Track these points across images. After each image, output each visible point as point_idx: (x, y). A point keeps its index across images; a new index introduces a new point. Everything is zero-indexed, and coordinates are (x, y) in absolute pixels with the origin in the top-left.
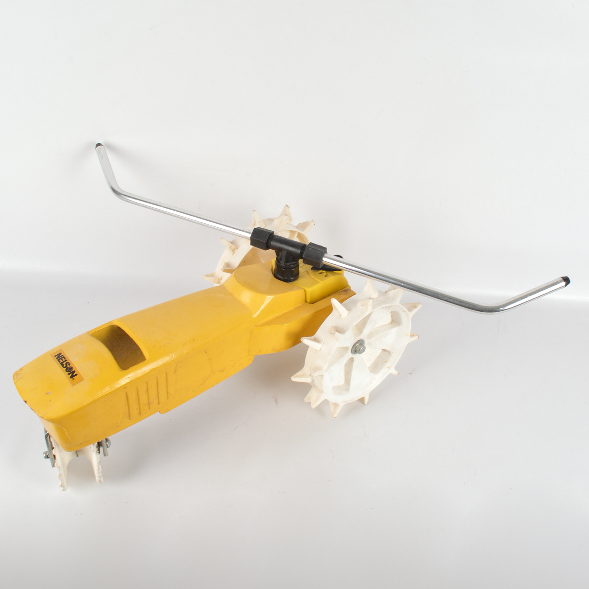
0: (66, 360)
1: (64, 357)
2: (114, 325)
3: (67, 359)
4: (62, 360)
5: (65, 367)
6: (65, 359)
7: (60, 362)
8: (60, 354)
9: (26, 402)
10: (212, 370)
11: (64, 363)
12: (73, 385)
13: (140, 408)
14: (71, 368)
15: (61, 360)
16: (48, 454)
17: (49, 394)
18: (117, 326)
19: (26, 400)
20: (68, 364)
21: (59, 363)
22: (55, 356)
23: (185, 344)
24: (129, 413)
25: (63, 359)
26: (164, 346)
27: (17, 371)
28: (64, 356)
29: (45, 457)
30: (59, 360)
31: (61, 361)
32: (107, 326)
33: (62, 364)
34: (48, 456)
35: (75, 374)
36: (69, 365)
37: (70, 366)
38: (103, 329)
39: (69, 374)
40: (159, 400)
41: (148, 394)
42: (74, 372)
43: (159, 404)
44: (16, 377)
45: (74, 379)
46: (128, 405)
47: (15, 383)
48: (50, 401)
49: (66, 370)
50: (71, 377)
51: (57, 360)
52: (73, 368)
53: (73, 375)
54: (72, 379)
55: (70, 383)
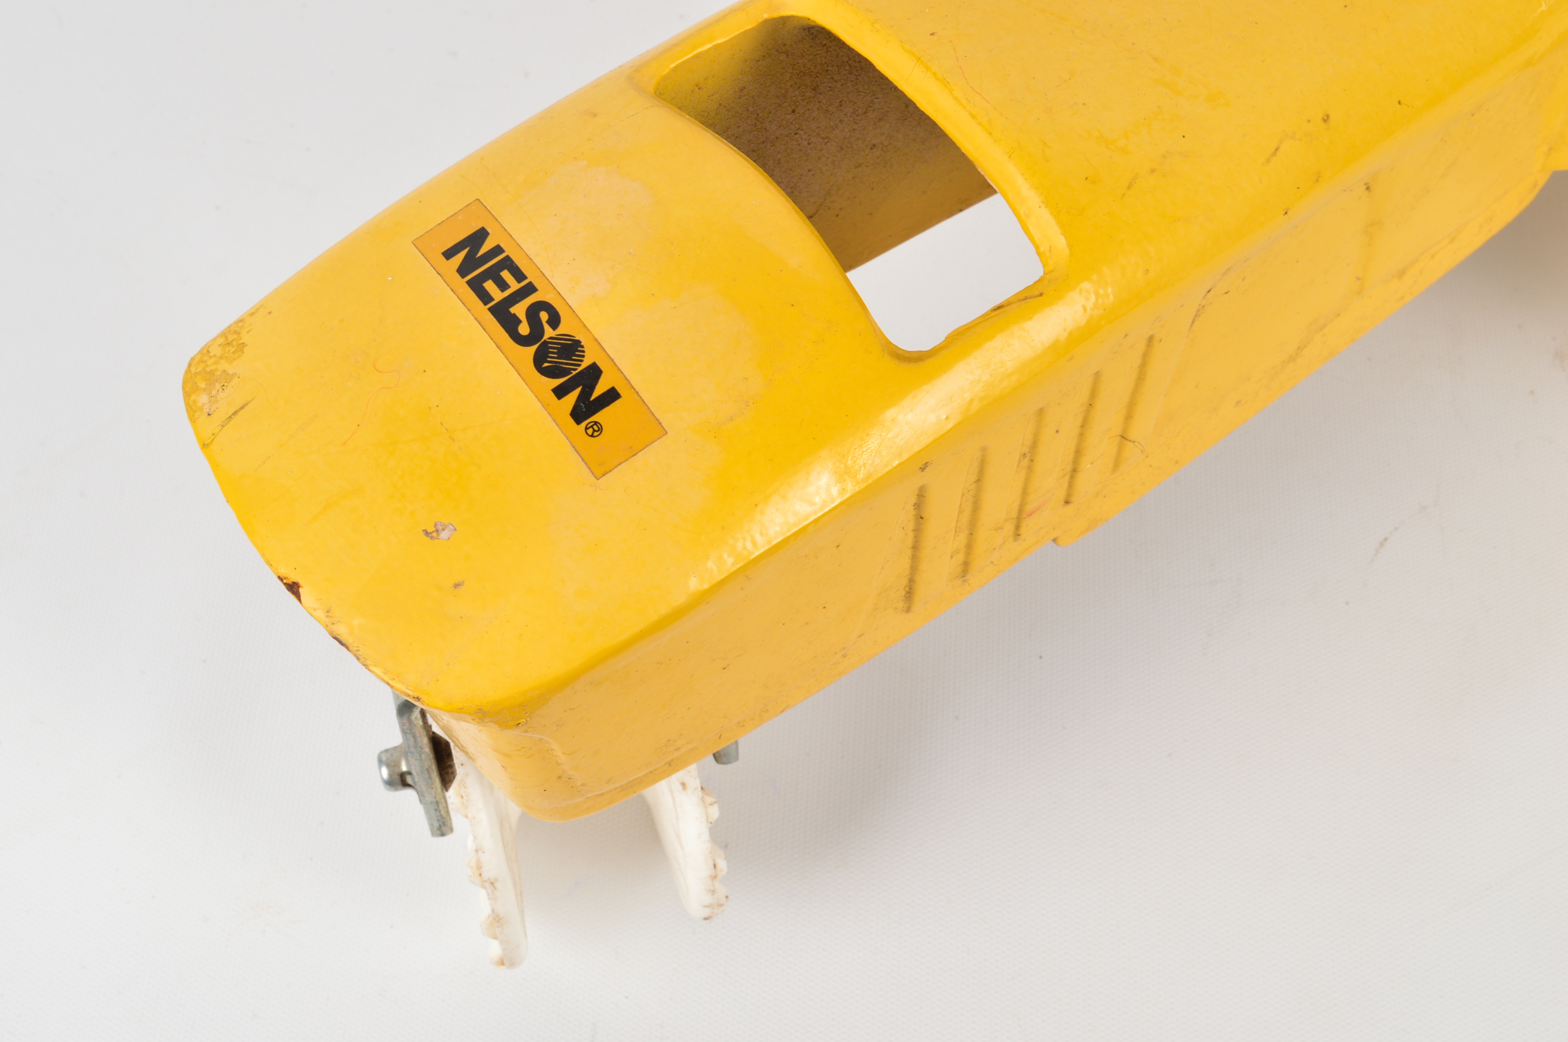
0: (530, 289)
1: (508, 264)
2: (784, 20)
3: (531, 277)
4: (503, 286)
5: (522, 341)
6: (519, 275)
7: (485, 297)
8: (481, 235)
9: (293, 588)
10: (1359, 279)
11: (519, 310)
12: (600, 470)
13: (969, 547)
14: (572, 348)
15: (490, 286)
16: (404, 768)
17: (444, 535)
18: (815, 22)
19: (293, 578)
20: (544, 316)
21: (483, 310)
22: (449, 254)
23: (1277, 149)
24: (911, 581)
25: (506, 275)
26: (1153, 171)
27: (205, 352)
28: (509, 251)
29: (390, 783)
30: (477, 286)
31: (498, 295)
32: (749, 27)
33: (502, 313)
34: (409, 780)
35: (600, 389)
36: (555, 321)
37: (561, 330)
38: (725, 43)
39: (560, 392)
40: (1071, 485)
41: (1030, 469)
42: (594, 372)
43: (1067, 502)
44: (203, 399)
45: (597, 430)
46: (916, 547)
47: (205, 446)
48: (457, 586)
49: (538, 361)
50: (579, 414)
51: (468, 283)
52: (582, 344)
53: (592, 398)
54: (586, 429)
55: (578, 455)
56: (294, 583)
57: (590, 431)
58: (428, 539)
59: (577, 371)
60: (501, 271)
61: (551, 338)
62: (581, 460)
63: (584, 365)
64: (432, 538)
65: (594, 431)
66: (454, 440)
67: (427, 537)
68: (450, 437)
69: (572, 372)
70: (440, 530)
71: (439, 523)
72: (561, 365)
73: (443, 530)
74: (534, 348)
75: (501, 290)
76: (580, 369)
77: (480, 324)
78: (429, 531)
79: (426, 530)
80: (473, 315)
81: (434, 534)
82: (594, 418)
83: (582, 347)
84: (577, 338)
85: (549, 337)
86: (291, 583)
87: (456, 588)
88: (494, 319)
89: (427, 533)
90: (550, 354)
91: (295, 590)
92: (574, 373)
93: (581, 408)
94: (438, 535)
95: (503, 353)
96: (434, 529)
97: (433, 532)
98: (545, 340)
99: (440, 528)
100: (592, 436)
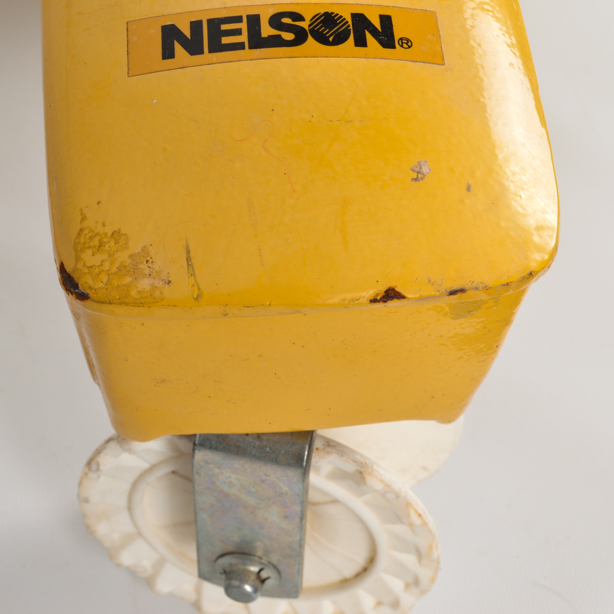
0: (253, 18)
3: (242, 14)
4: (235, 32)
5: (298, 42)
6: (233, 20)
7: (235, 47)
8: (169, 30)
11: (268, 32)
12: (438, 59)
14: (328, 19)
15: (227, 40)
17: (425, 170)
19: (382, 289)
20: (286, 20)
21: (248, 52)
22: (169, 55)
25: (226, 27)
28: (204, 18)
30: (219, 48)
33: (261, 43)
35: (376, 22)
36: (297, 17)
37: (307, 17)
42: (360, 18)
45: (406, 42)
48: (469, 189)
49: (324, 41)
50: (388, 44)
51: (210, 51)
52: (330, 12)
53: (380, 30)
54: (402, 46)
55: (418, 63)
56: (386, 292)
57: (405, 45)
58: (421, 182)
59: (351, 26)
60: (220, 28)
61: (310, 26)
62: (424, 63)
63: (349, 19)
64: (422, 179)
65: (407, 44)
66: (351, 121)
67: (419, 182)
68: (346, 122)
69: (349, 28)
70: (419, 171)
71: (414, 168)
72: (338, 31)
73: (421, 168)
74: (310, 37)
75: (238, 35)
76: (350, 23)
77: (259, 59)
78: (415, 177)
79: (412, 179)
80: (247, 60)
81: (420, 176)
82: (397, 38)
83: (333, 13)
84: (322, 13)
85: (308, 26)
86: (384, 294)
87: (470, 191)
88: (262, 49)
89: (416, 180)
90: (324, 32)
91: (392, 295)
92: (351, 27)
93: (383, 39)
94: (422, 174)
95: (299, 57)
96: (416, 174)
97: (417, 175)
98: (309, 29)
99: (417, 169)
100: (409, 47)
